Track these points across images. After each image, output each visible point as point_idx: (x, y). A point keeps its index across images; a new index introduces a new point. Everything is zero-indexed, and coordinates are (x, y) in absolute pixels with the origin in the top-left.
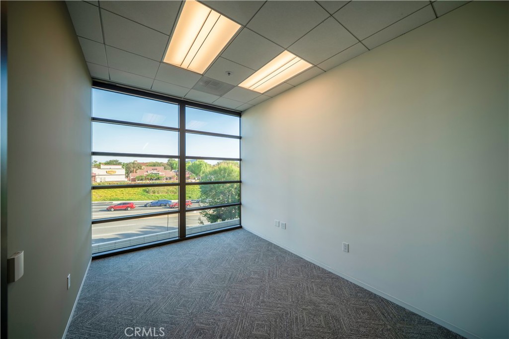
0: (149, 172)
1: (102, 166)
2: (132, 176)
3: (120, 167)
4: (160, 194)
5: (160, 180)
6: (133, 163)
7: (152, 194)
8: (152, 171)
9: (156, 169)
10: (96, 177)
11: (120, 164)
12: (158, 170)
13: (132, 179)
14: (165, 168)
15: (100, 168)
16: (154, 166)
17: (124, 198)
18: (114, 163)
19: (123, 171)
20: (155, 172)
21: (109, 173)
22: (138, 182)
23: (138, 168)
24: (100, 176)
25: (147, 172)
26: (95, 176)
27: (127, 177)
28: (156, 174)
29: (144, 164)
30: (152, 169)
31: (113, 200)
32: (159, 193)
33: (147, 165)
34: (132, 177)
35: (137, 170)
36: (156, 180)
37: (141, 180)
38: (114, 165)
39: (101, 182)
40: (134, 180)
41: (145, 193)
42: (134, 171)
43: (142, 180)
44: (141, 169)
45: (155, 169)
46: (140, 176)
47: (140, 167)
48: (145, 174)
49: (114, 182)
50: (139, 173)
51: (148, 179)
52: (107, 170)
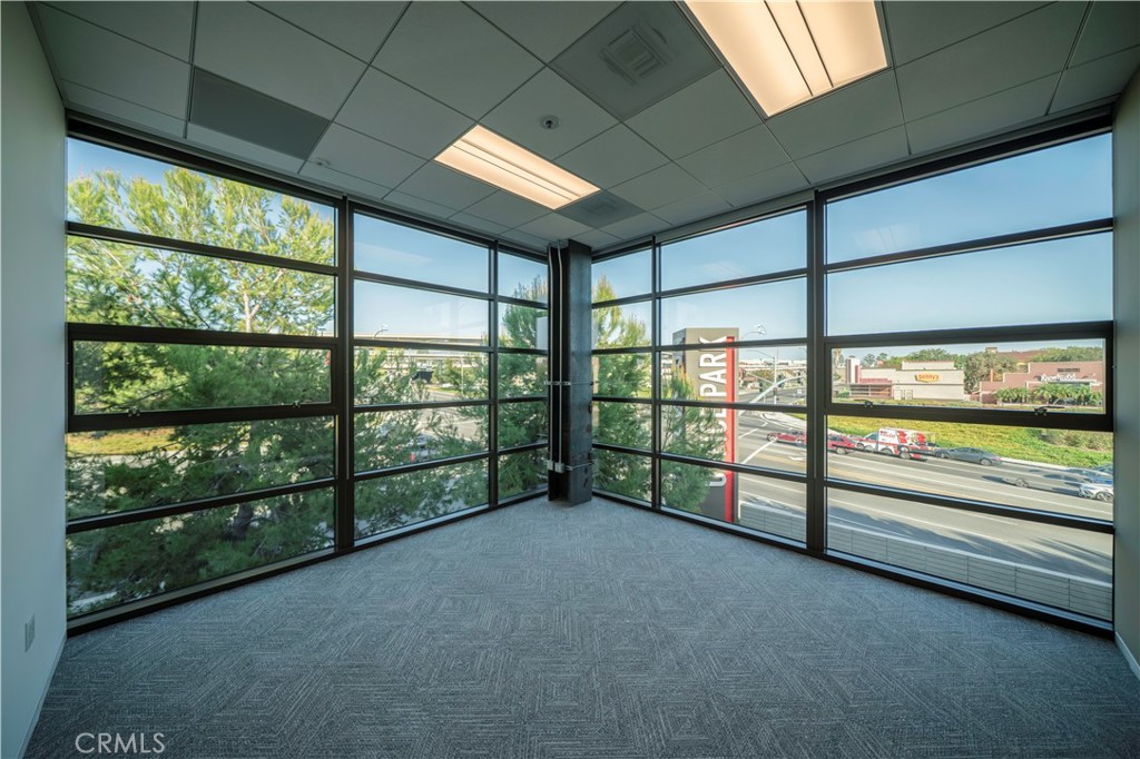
0: (1046, 379)
1: (905, 365)
2: (983, 389)
3: (951, 365)
5: (1091, 404)
6: (987, 355)
7: (1065, 447)
8: (1059, 376)
9: (1076, 370)
10: (894, 387)
11: (947, 358)
12: (1083, 373)
13: (985, 396)
15: (901, 369)
16: (1064, 359)
18: (933, 356)
19: (959, 377)
20: (1071, 378)
21: (921, 381)
22: (1006, 405)
23: (1005, 366)
24: (902, 387)
25: (1039, 379)
26: (890, 386)
27: (968, 390)
29: (1022, 357)
30: (1060, 370)
34: (987, 393)
35: (1000, 371)
37: (1014, 401)
38: (931, 360)
39: (903, 399)
40: (992, 399)
41: (1035, 440)
42: (988, 375)
43: (1017, 400)
44: (1011, 369)
45: (1069, 370)
46: (1012, 390)
47: (1008, 365)
48: (1030, 384)
49: (935, 402)
50: (1007, 382)
51: (1042, 398)
52: (918, 373)
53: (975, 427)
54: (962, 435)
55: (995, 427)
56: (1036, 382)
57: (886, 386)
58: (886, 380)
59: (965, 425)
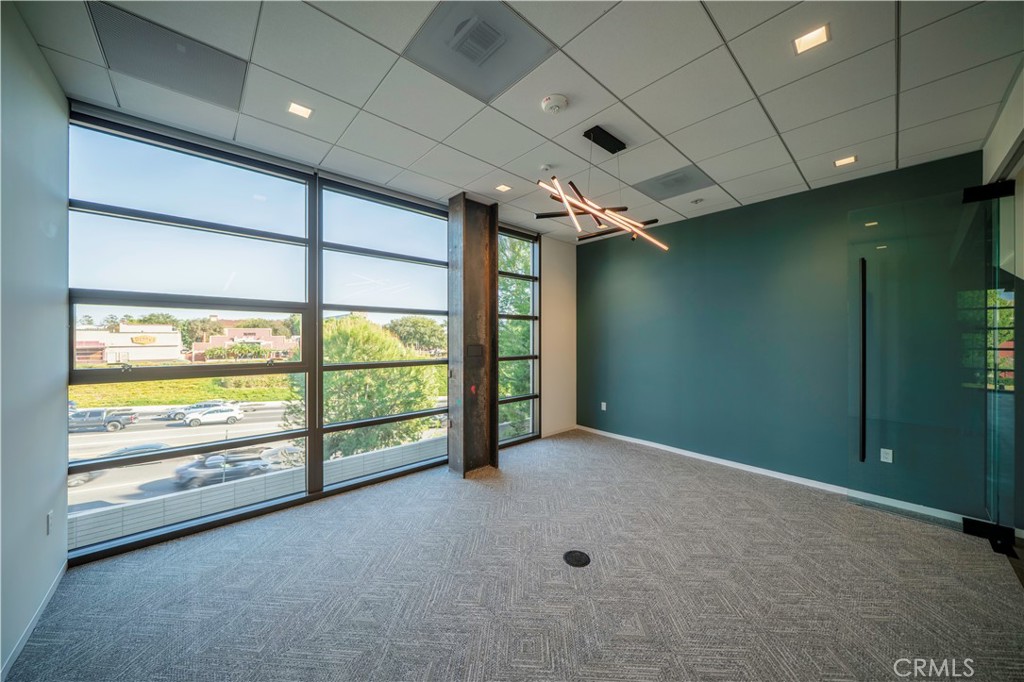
0: (238, 340)
1: (123, 327)
2: (197, 349)
3: (169, 328)
4: (253, 389)
5: (261, 357)
6: (203, 321)
7: (233, 389)
8: (244, 338)
9: (254, 334)
10: (106, 350)
12: (257, 336)
13: (196, 355)
14: (275, 332)
15: (118, 331)
17: (163, 399)
18: (161, 319)
19: (177, 338)
20: (251, 339)
21: (137, 343)
22: (210, 361)
23: (215, 330)
24: (116, 350)
25: (233, 340)
26: (102, 349)
27: (185, 351)
28: (253, 343)
29: (229, 323)
30: (245, 334)
31: (133, 404)
32: (249, 387)
33: (236, 324)
34: (197, 352)
35: (211, 335)
36: (251, 357)
37: (217, 358)
38: (159, 323)
39: (117, 361)
40: (201, 357)
41: (216, 387)
42: (202, 337)
43: (219, 357)
44: (220, 333)
45: (250, 334)
46: (216, 349)
47: (218, 330)
48: (227, 344)
49: (150, 363)
50: (213, 343)
51: (233, 354)
52: (134, 336)
53: (173, 382)
54: (161, 390)
55: (190, 380)
56: (231, 343)
57: (97, 350)
58: (97, 343)
59: (166, 381)
